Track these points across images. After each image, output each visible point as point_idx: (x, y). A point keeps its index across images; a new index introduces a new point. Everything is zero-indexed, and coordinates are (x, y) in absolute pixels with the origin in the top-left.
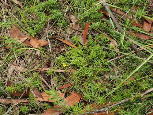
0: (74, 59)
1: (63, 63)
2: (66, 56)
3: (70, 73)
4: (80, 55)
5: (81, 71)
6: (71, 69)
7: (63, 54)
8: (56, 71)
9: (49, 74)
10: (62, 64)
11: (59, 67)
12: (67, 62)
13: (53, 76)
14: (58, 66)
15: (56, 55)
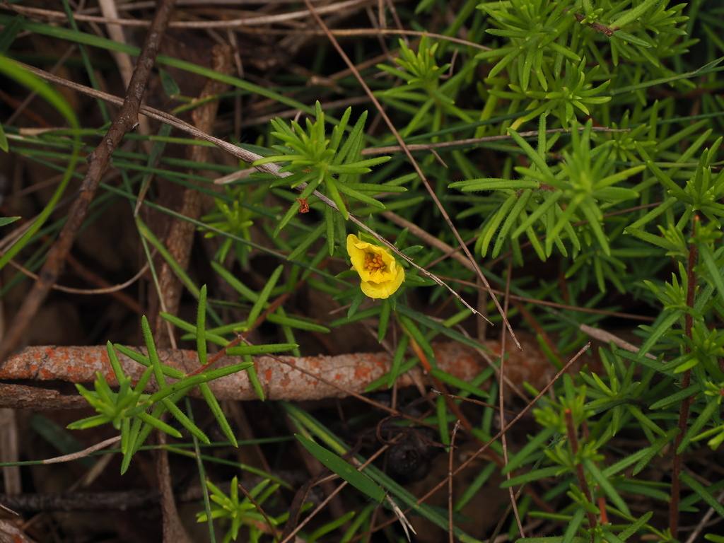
0: (539, 156)
1: (356, 249)
2: (401, 120)
3: (473, 410)
4: (637, 89)
5: (671, 354)
6: (494, 333)
7: (329, 82)
8: (236, 380)
9: (129, 445)
10: (341, 264)
11: (281, 318)
12: (423, 215)
13: (184, 469)
14: (261, 300)
15: (225, 108)
